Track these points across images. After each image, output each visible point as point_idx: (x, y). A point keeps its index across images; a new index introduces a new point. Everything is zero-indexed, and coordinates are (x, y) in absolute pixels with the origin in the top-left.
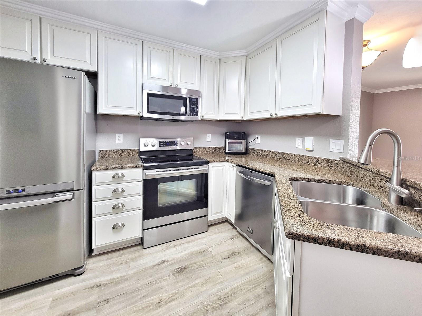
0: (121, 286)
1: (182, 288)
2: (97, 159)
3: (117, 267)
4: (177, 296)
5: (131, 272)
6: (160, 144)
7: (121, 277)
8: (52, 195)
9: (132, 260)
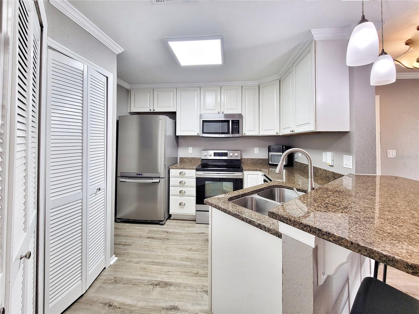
0: (176, 236)
1: (205, 249)
2: (178, 162)
3: (179, 228)
4: (200, 250)
5: (183, 232)
6: (215, 154)
7: (178, 232)
8: (151, 179)
9: (187, 227)
